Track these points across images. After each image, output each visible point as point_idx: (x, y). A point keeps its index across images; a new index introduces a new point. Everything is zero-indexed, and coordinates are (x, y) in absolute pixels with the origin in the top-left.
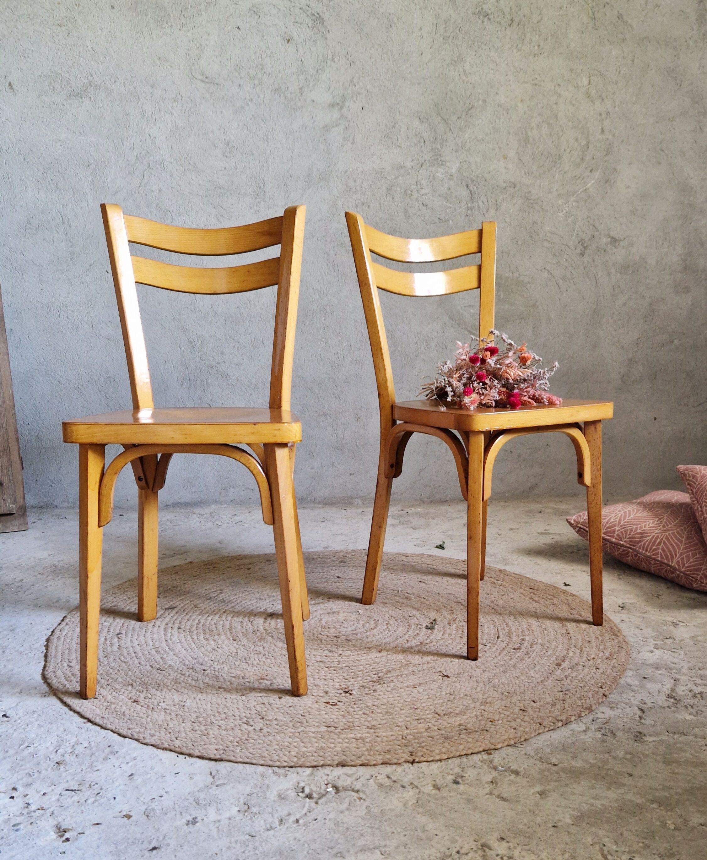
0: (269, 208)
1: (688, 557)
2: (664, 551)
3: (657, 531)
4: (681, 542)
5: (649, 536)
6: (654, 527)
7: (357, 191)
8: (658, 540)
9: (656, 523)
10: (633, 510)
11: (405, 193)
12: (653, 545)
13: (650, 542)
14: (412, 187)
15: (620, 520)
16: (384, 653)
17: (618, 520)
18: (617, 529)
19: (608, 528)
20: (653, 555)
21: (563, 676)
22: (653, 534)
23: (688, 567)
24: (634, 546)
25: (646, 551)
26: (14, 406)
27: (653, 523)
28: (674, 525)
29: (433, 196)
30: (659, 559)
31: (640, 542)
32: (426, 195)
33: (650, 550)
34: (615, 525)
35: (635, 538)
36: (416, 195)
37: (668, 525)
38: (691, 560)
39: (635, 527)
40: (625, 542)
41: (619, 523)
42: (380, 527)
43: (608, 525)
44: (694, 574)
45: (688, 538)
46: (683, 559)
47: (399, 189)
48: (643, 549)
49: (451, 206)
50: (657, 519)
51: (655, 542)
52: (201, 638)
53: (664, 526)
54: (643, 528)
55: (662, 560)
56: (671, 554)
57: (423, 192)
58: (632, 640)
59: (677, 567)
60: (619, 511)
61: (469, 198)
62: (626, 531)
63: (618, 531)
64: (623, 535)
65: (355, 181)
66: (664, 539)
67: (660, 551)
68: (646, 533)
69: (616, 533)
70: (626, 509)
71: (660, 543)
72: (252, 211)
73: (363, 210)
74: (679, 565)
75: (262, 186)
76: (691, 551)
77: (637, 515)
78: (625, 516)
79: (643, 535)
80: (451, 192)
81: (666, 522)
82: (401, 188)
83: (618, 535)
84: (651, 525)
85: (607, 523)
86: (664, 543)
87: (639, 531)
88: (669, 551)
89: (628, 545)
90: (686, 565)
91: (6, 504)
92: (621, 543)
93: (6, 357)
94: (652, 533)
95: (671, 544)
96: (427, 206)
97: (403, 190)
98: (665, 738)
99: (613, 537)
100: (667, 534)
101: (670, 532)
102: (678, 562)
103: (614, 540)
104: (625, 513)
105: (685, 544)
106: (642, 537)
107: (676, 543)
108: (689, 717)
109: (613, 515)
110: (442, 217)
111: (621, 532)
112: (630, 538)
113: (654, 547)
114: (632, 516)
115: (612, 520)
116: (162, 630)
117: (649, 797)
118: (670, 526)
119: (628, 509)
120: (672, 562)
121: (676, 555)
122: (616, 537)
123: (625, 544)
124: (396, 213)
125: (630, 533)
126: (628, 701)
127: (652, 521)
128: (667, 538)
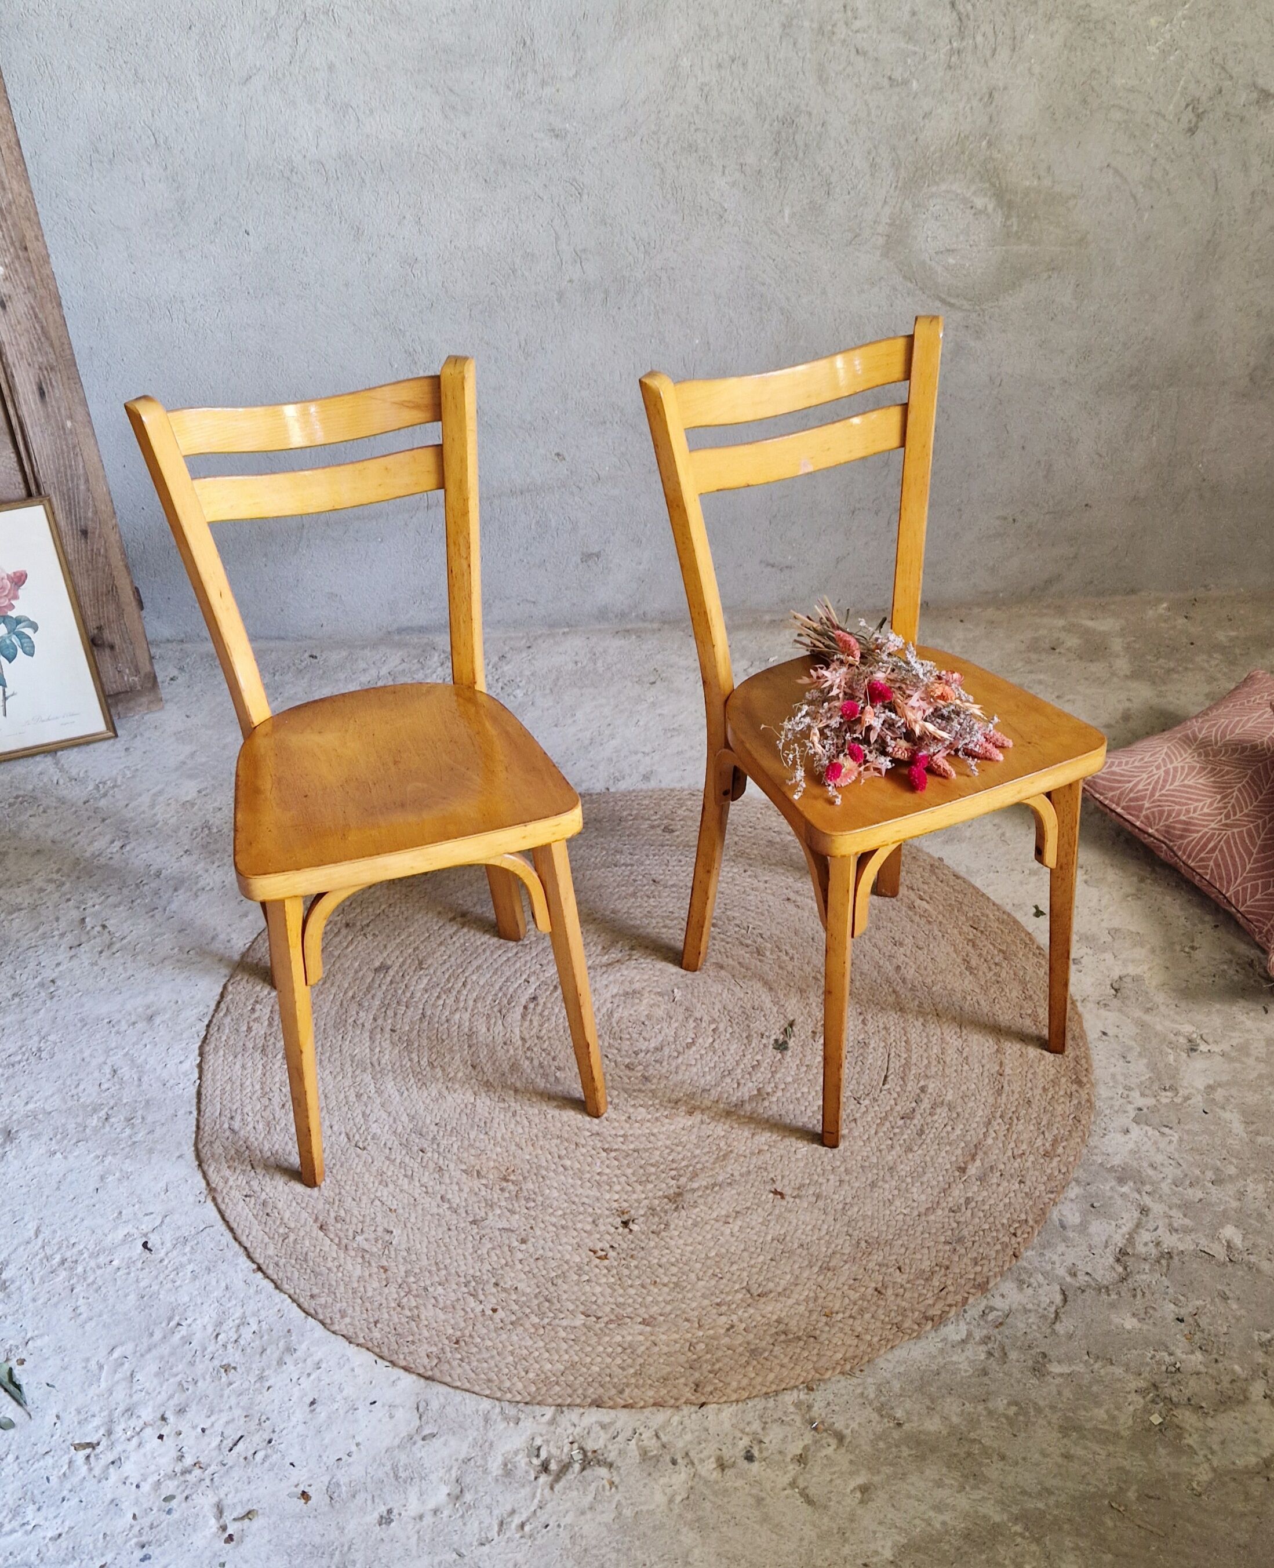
0: (543, 83)
1: (1255, 888)
2: (1218, 866)
3: (1213, 825)
4: (1250, 854)
5: (1198, 832)
6: (1209, 815)
7: (719, 35)
8: (1211, 845)
9: (1215, 805)
10: (1183, 768)
11: (821, 31)
12: (1202, 849)
13: (1198, 843)
14: (836, 16)
15: (1154, 789)
16: (698, 1117)
17: (1151, 787)
18: (1147, 805)
19: (1131, 800)
20: (1200, 867)
21: (962, 1201)
22: (1206, 830)
23: (1251, 906)
24: (1171, 841)
25: (1189, 857)
26: (115, 513)
27: (1211, 804)
28: (1247, 815)
29: (879, 32)
30: (1207, 878)
31: (1182, 837)
32: (864, 31)
33: (1196, 857)
34: (1143, 798)
35: (1174, 828)
36: (842, 32)
37: (1235, 815)
38: (1258, 896)
39: (1177, 807)
40: (1157, 830)
41: (1152, 795)
42: (709, 872)
43: (1131, 795)
44: (1258, 921)
45: (1263, 849)
46: (1245, 889)
47: (806, 24)
48: (1184, 853)
49: (917, 49)
50: (1219, 797)
51: (1206, 845)
52: (424, 1062)
53: (1227, 817)
54: (1191, 815)
55: (1212, 881)
56: (1228, 875)
57: (857, 24)
58: (1103, 1091)
59: (1233, 902)
60: (1158, 768)
61: (956, 30)
62: (1161, 813)
63: (1149, 808)
64: (1155, 818)
65: (716, 14)
66: (1222, 843)
67: (1211, 863)
68: (1195, 825)
69: (1144, 813)
70: (1172, 762)
71: (1213, 850)
72: (510, 93)
73: (732, 73)
74: (1237, 900)
75: (528, 42)
76: (1262, 877)
77: (1186, 782)
78: (1165, 781)
79: (1188, 827)
80: (918, 21)
81: (1233, 806)
82: (812, 20)
83: (1147, 817)
84: (1206, 810)
85: (1131, 790)
86: (1221, 850)
87: (1182, 818)
88: (1226, 866)
89: (1162, 838)
90: (1248, 903)
91: (123, 677)
92: (1150, 831)
93: (88, 430)
94: (1204, 826)
95: (1232, 857)
96: (865, 54)
97: (815, 25)
98: (1080, 1368)
99: (1138, 817)
100: (1229, 833)
101: (1235, 830)
102: (1236, 893)
103: (1138, 824)
104: (1167, 772)
105: (1256, 861)
106: (1185, 830)
107: (1241, 857)
108: (1130, 1323)
109: (1145, 776)
110: (897, 75)
111: (1153, 813)
112: (1165, 825)
113: (1202, 855)
114: (1176, 784)
115: (1140, 787)
116: (367, 1035)
117: (1015, 1510)
118: (1238, 815)
119: (1175, 764)
120: (1228, 890)
121: (1236, 879)
122: (1142, 818)
123: (1157, 835)
124: (801, 75)
125: (1169, 815)
126: (1049, 1267)
127: (1209, 801)
128: (1227, 842)
